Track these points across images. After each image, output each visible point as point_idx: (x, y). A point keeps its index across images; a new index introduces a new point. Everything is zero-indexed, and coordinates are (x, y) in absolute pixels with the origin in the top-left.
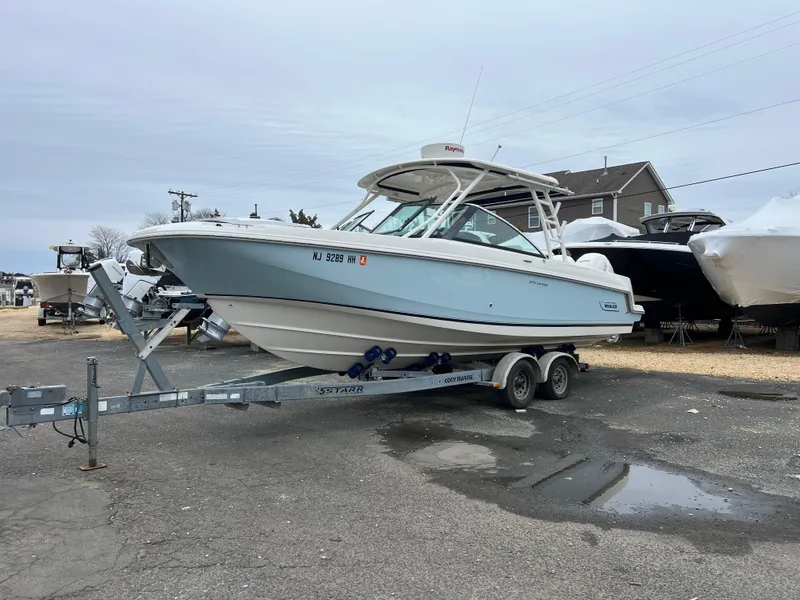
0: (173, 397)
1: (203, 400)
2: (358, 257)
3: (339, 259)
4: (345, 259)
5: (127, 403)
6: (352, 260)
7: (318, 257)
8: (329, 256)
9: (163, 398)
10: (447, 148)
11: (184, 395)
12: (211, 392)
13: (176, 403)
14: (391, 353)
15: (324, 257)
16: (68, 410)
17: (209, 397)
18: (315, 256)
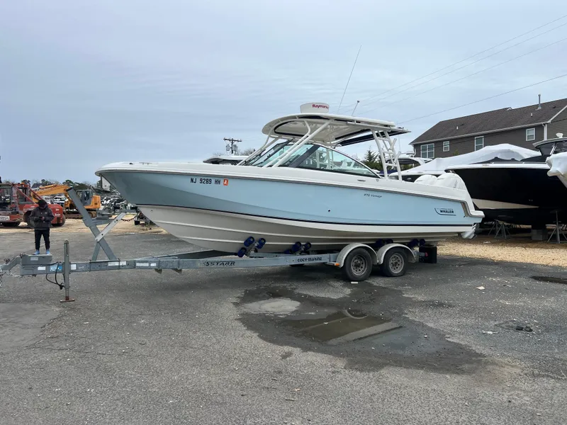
0: (117, 264)
1: (135, 267)
2: (222, 181)
3: (209, 181)
4: (213, 181)
5: (88, 266)
6: (217, 182)
7: (194, 181)
8: (201, 180)
9: (110, 264)
10: (314, 106)
11: (125, 263)
12: (139, 262)
13: (119, 267)
14: (262, 241)
15: (198, 180)
16: (53, 268)
17: (138, 264)
18: (192, 180)
